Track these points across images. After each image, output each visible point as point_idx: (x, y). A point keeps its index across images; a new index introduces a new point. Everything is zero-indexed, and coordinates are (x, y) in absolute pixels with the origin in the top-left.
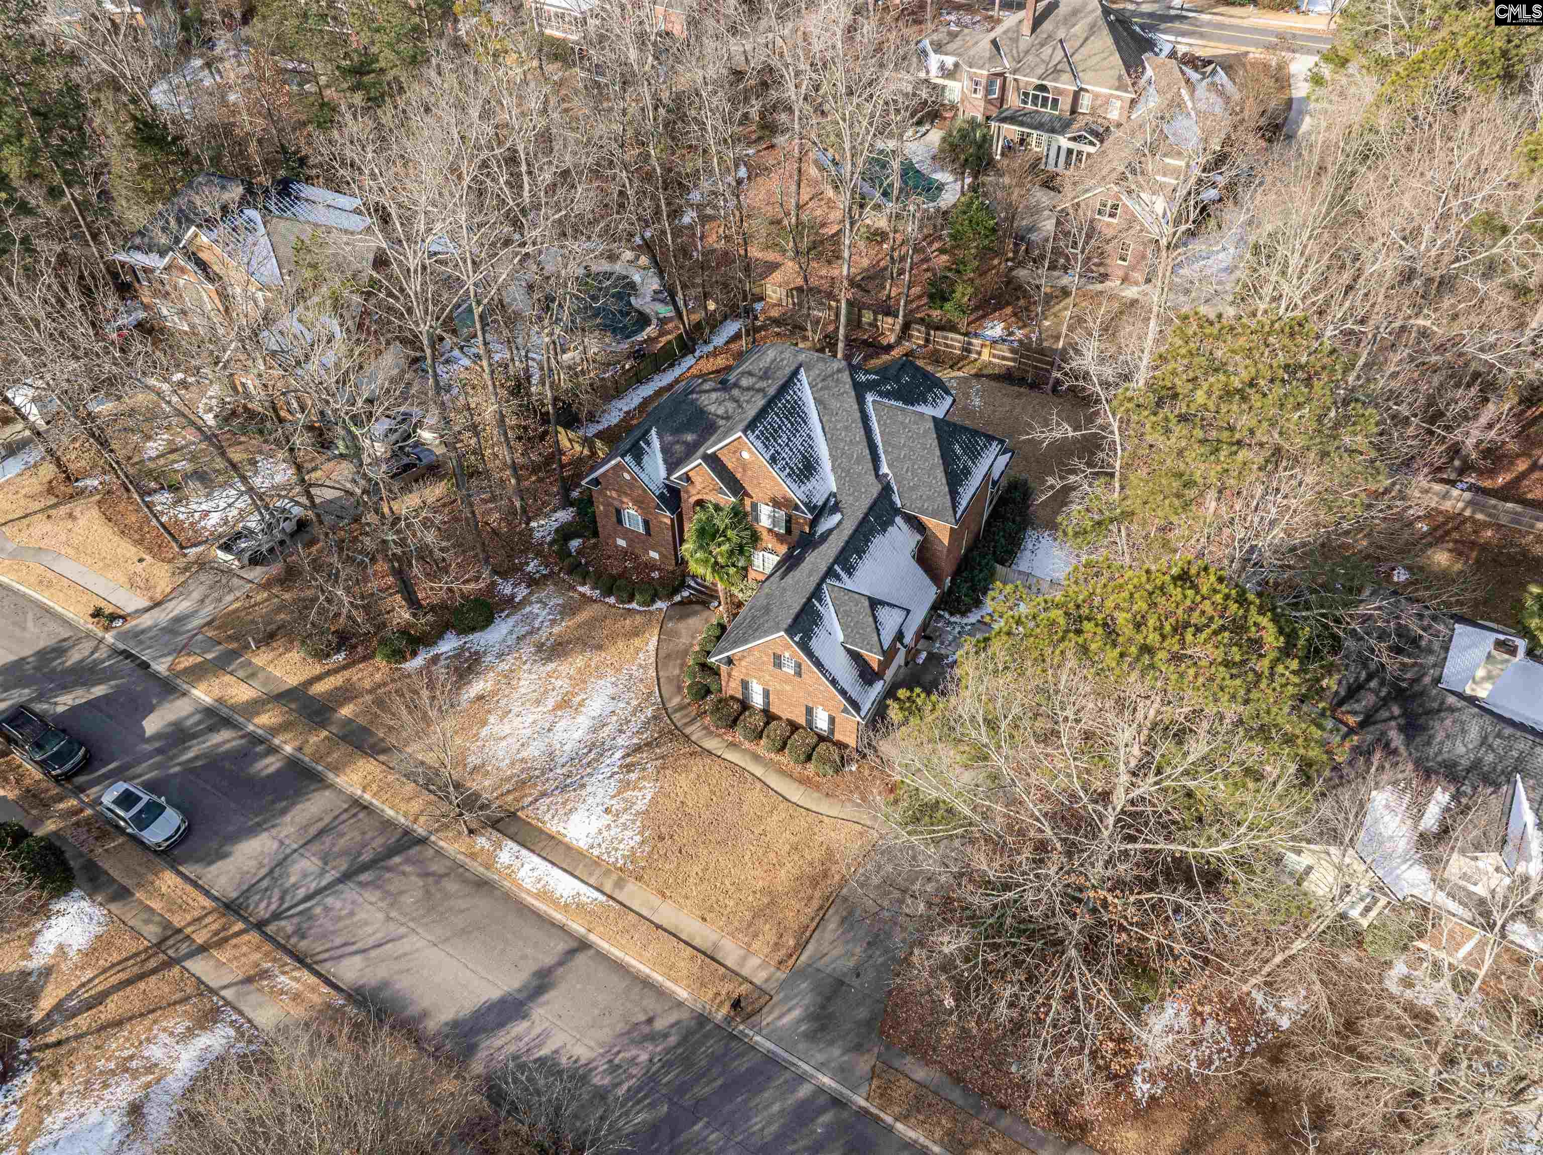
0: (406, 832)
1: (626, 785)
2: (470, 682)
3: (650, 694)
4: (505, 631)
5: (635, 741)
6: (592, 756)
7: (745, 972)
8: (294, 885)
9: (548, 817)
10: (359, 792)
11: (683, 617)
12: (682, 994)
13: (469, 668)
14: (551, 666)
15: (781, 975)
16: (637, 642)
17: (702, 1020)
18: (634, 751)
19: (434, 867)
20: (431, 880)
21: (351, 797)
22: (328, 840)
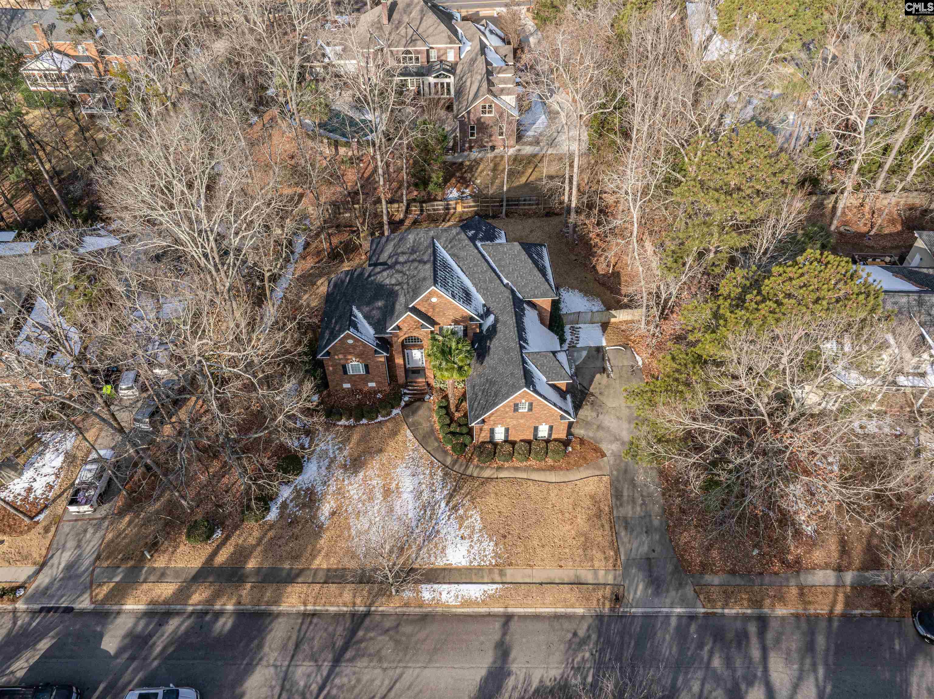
0: (353, 615)
1: (461, 519)
2: (318, 508)
3: (432, 462)
4: (315, 468)
5: (446, 492)
6: (429, 513)
7: (602, 581)
8: (305, 686)
9: (433, 559)
10: (302, 608)
11: (414, 412)
12: (580, 611)
13: (310, 499)
14: (361, 475)
15: (619, 572)
16: (399, 438)
17: (600, 617)
18: (450, 498)
19: (387, 624)
20: (391, 633)
21: (298, 613)
22: (305, 646)
